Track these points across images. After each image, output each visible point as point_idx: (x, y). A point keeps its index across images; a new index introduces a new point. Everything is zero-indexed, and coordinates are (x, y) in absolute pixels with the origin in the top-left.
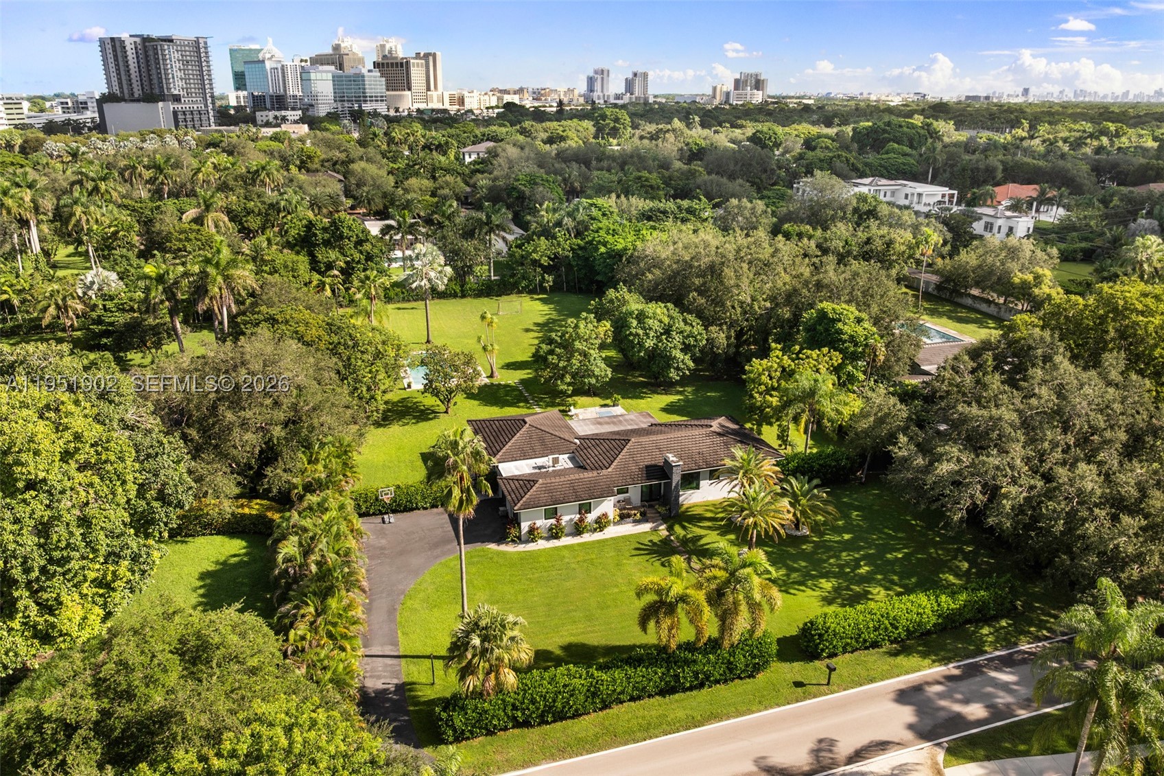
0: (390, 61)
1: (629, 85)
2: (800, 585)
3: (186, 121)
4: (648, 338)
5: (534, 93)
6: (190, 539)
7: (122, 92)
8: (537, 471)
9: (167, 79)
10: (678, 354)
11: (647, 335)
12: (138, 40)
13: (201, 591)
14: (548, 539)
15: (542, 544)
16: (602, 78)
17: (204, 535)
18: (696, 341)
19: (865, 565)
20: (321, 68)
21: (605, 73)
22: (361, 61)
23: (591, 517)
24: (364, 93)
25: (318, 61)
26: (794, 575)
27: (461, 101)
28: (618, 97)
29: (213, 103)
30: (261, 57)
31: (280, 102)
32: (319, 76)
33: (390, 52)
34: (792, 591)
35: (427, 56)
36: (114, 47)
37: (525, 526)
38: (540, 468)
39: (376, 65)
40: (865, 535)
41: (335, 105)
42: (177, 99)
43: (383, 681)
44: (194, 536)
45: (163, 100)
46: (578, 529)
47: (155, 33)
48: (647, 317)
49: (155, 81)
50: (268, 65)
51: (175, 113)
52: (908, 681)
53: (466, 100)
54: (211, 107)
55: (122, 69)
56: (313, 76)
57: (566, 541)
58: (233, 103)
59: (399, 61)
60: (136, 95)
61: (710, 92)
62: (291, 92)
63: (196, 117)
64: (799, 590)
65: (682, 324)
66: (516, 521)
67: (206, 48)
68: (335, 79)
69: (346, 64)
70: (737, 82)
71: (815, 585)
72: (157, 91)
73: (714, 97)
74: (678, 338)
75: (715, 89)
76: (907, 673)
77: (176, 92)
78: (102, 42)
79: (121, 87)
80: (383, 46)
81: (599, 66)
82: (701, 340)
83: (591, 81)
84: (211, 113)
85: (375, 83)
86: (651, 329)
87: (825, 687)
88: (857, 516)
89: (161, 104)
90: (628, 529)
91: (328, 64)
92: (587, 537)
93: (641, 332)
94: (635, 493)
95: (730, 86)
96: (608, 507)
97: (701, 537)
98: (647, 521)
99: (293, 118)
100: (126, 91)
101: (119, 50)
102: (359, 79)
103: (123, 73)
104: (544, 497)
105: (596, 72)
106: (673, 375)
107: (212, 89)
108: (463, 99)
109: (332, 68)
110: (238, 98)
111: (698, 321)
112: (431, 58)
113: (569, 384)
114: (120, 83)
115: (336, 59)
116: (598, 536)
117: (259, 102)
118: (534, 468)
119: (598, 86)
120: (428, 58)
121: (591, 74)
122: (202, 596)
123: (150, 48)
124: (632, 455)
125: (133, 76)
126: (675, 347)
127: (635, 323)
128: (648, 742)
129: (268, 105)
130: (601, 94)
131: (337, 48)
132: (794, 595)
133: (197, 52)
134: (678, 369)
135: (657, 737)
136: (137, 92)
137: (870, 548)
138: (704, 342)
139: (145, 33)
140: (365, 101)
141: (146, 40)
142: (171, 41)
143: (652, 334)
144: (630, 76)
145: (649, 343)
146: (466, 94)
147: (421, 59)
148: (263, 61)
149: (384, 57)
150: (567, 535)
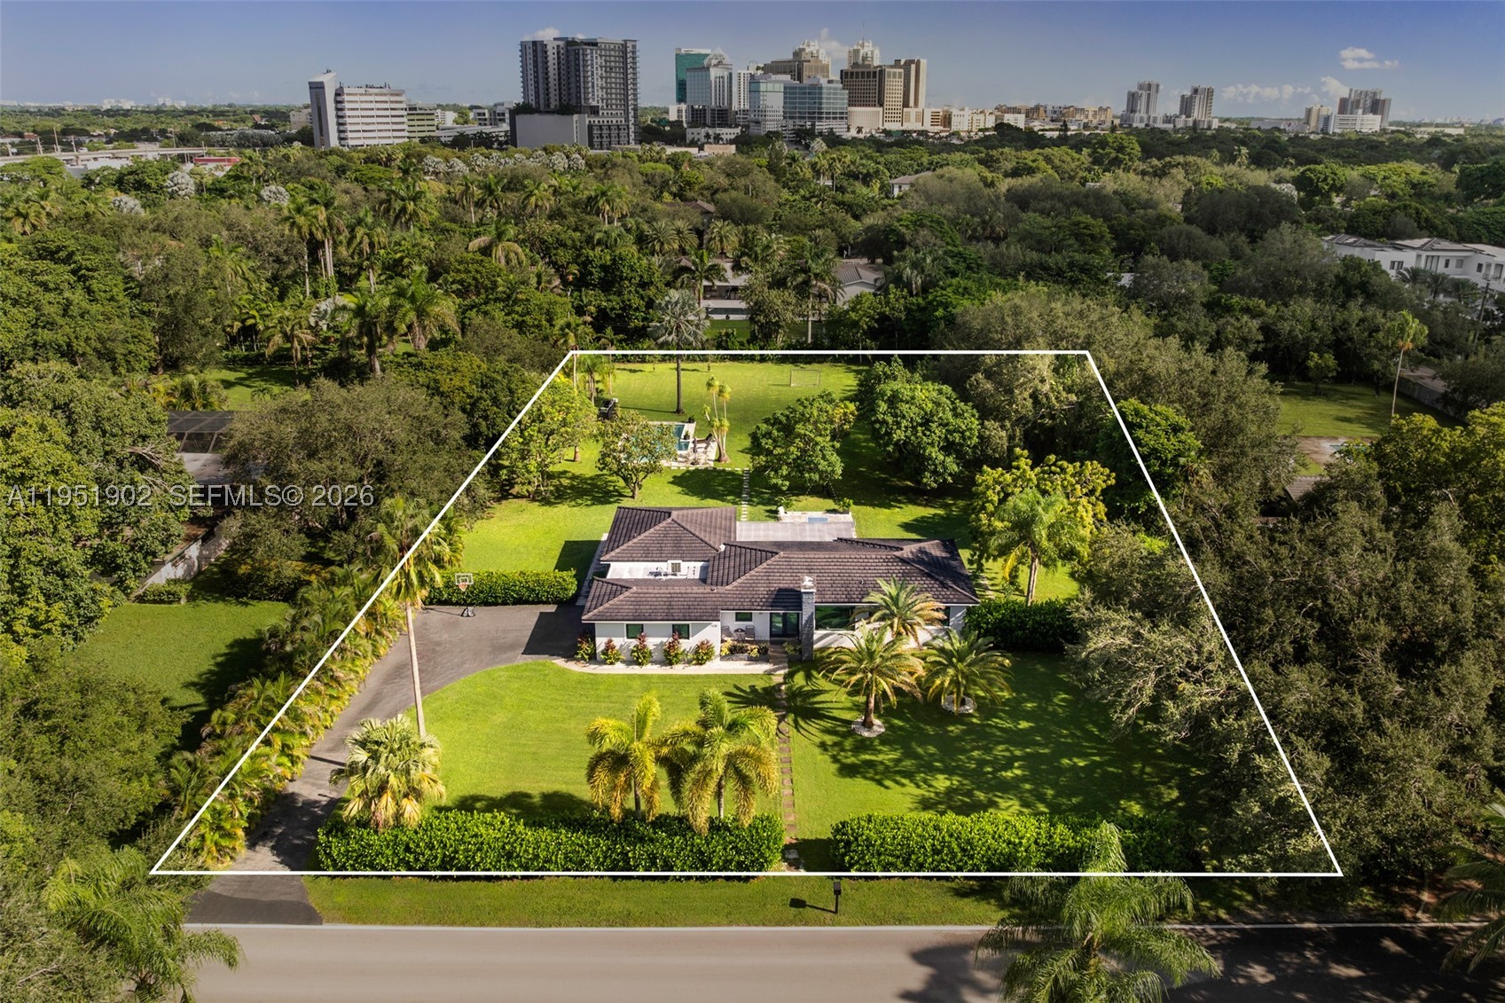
0: (860, 70)
1: (1186, 105)
2: (904, 777)
3: (601, 137)
4: (899, 428)
5: (1055, 112)
6: (254, 602)
7: (538, 103)
8: (652, 577)
9: (586, 88)
10: (935, 453)
11: (898, 424)
12: (561, 43)
13: (219, 659)
14: (629, 663)
15: (619, 668)
16: (1149, 95)
17: (270, 599)
18: (963, 438)
19: (1018, 768)
20: (773, 77)
21: (1153, 89)
22: (824, 70)
23: (686, 645)
24: (820, 108)
25: (773, 68)
26: (908, 763)
27: (947, 120)
28: (1168, 120)
29: (635, 117)
30: (706, 62)
31: (723, 117)
32: (770, 86)
33: (864, 59)
34: (887, 783)
35: (909, 63)
36: (535, 51)
37: (601, 642)
38: (657, 574)
39: (844, 74)
40: (1052, 728)
41: (784, 123)
42: (594, 111)
43: (321, 792)
44: (260, 599)
45: (579, 113)
46: (669, 657)
47: (580, 37)
48: (902, 401)
49: (573, 91)
50: (714, 73)
51: (590, 127)
52: (954, 935)
53: (954, 119)
54: (632, 120)
55: (541, 76)
56: (763, 87)
57: (651, 669)
58: (673, 117)
59: (872, 70)
60: (552, 106)
61: (1303, 116)
62: (735, 107)
63: (614, 133)
64: (897, 783)
65: (949, 415)
66: (589, 633)
67: (634, 52)
68: (788, 91)
69: (805, 74)
70: (1343, 103)
71: (925, 781)
72: (573, 102)
73: (1308, 123)
74: (939, 432)
75: (1309, 112)
76: (961, 922)
77: (594, 103)
78: (524, 45)
79: (537, 97)
80: (856, 52)
81: (1146, 80)
82: (970, 438)
83: (1133, 98)
84: (632, 128)
85: (834, 96)
86: (904, 417)
87: (829, 915)
88: (1063, 700)
89: (576, 117)
90: (739, 667)
91: (785, 73)
92: (679, 669)
93: (890, 419)
94: (761, 623)
95: (1332, 109)
96: (711, 633)
97: (820, 692)
98: (767, 661)
99: (729, 137)
100: (542, 101)
101: (539, 54)
102: (816, 90)
103: (541, 81)
104: (628, 609)
105: (1141, 87)
106: (928, 480)
107: (636, 100)
108: (950, 119)
109: (787, 78)
110: (679, 111)
111: (975, 411)
112: (913, 67)
113: (786, 478)
114: (537, 93)
115: (795, 67)
116: (694, 670)
117: (697, 118)
118: (651, 573)
119: (1142, 105)
120: (908, 68)
121: (1134, 89)
122: (217, 664)
123: (573, 51)
124: (768, 573)
125: (551, 85)
126: (932, 444)
127: (883, 406)
128: (554, 929)
129: (708, 121)
130: (1145, 116)
131: (797, 54)
132: (887, 788)
133: (624, 57)
134: (935, 472)
135: (568, 926)
136: (554, 103)
137: (1045, 746)
138: (975, 440)
139: (570, 36)
140: (820, 118)
141: (571, 43)
142: (595, 44)
143: (904, 423)
144: (1188, 93)
145: (899, 435)
146: (955, 111)
147: (900, 67)
148: (708, 68)
149: (855, 65)
150: (654, 662)
